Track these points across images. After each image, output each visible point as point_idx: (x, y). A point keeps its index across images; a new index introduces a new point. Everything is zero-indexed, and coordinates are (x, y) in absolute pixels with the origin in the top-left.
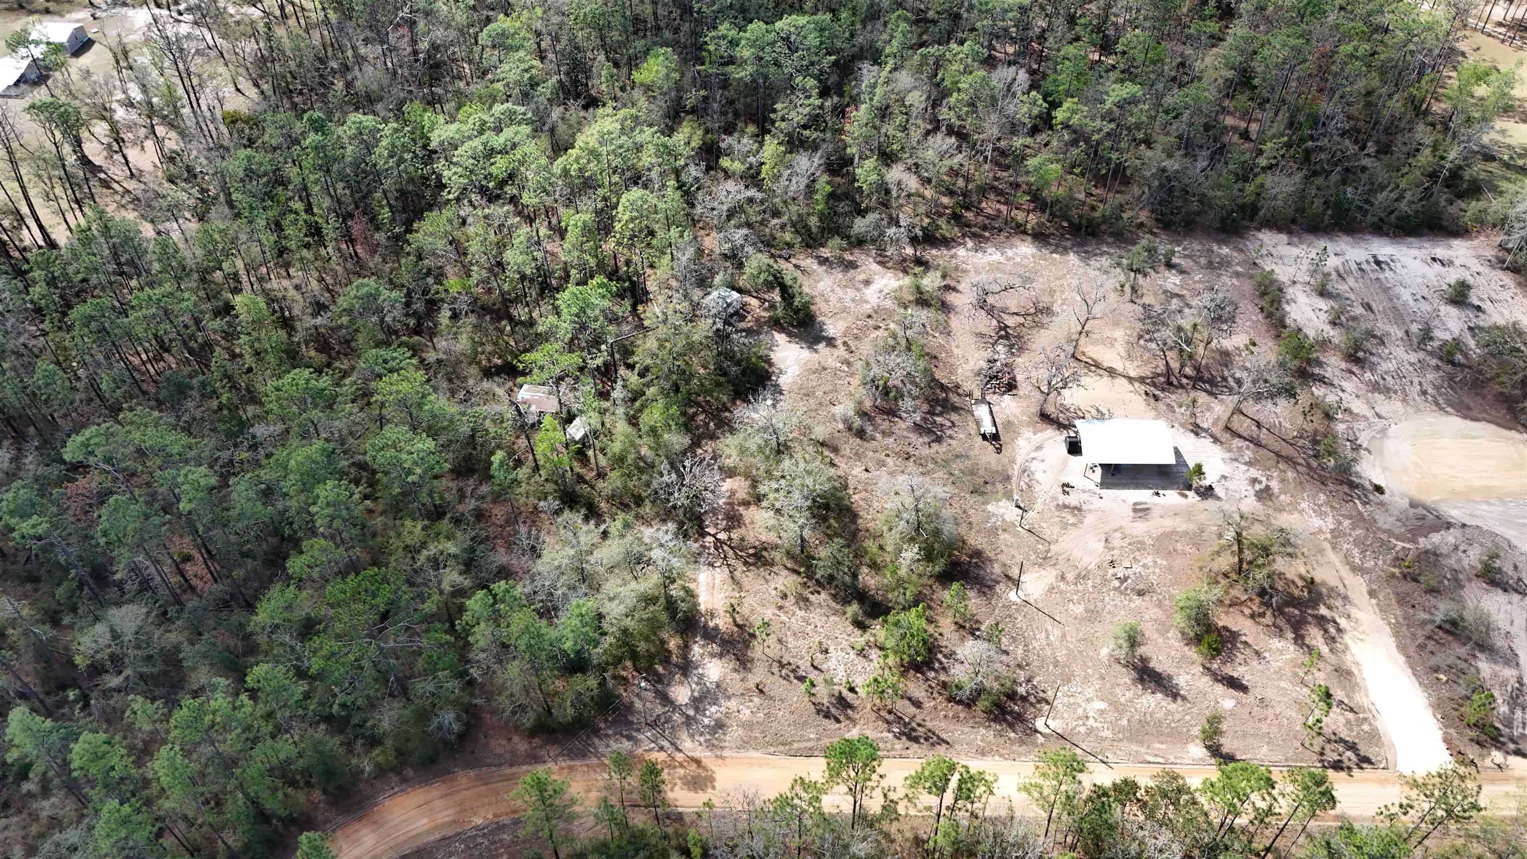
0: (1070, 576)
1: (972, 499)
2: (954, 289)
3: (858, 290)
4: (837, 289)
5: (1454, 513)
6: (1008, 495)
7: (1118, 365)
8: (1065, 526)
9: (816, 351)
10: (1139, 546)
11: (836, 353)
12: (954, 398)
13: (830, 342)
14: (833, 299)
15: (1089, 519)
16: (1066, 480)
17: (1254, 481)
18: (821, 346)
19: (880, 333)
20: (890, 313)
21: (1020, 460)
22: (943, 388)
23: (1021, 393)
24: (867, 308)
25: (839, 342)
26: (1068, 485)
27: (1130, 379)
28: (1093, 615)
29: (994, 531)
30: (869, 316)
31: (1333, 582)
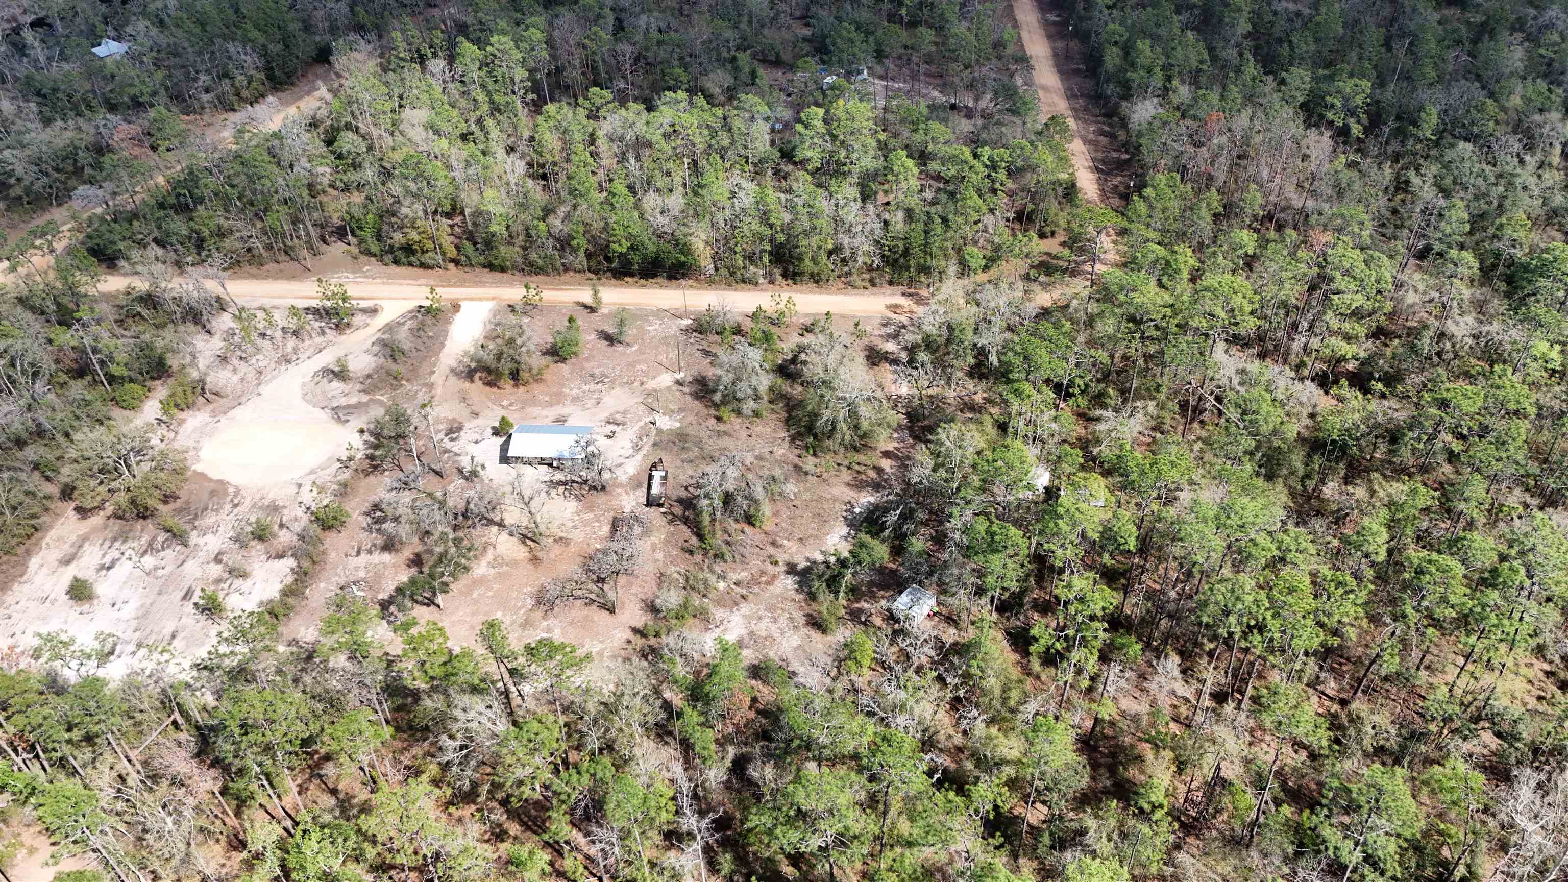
0: (637, 384)
1: (690, 430)
2: (636, 631)
3: (751, 634)
4: (776, 635)
5: (324, 416)
6: (660, 431)
7: (504, 536)
8: (625, 412)
9: (808, 560)
10: (576, 399)
11: (786, 557)
12: (678, 510)
13: (791, 569)
14: (783, 621)
15: (605, 415)
16: (610, 441)
17: (452, 440)
18: (802, 565)
19: (734, 576)
20: (720, 603)
21: (639, 457)
22: (686, 521)
23: (612, 514)
24: (745, 608)
25: (782, 568)
26: (609, 437)
27: (501, 525)
28: (632, 365)
29: (680, 410)
30: (743, 597)
31: (453, 380)
